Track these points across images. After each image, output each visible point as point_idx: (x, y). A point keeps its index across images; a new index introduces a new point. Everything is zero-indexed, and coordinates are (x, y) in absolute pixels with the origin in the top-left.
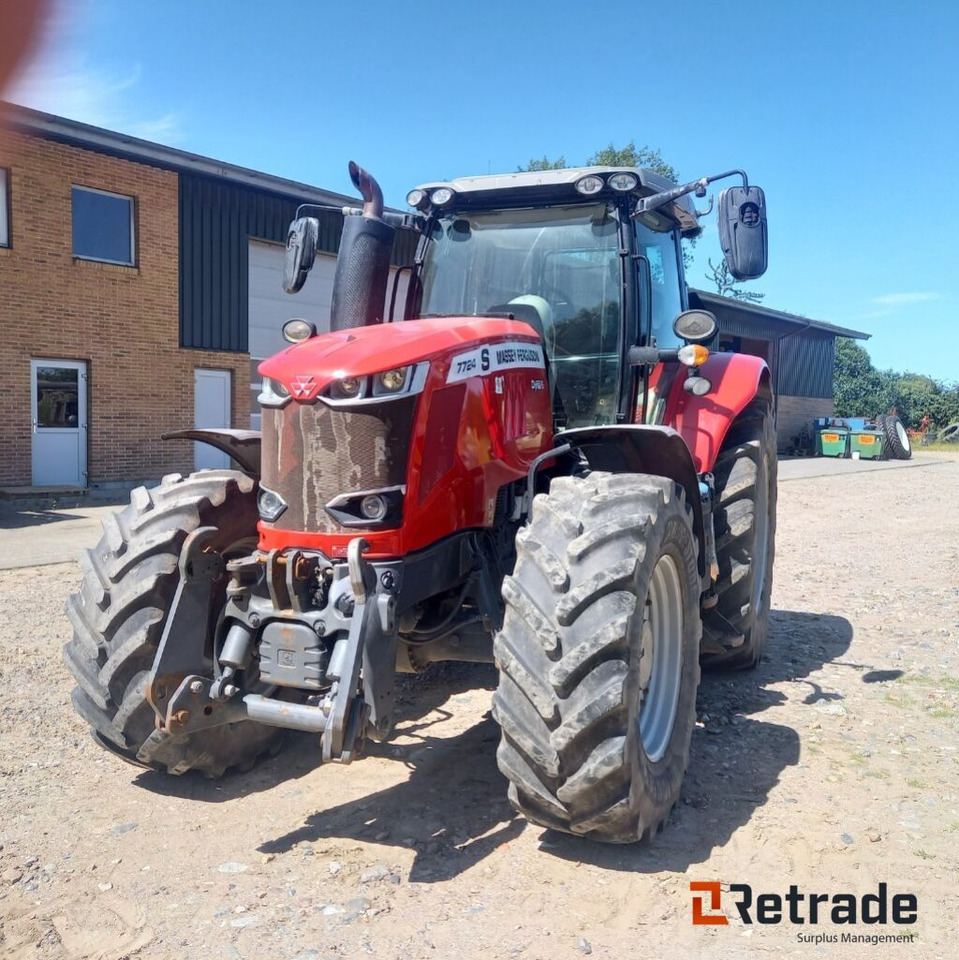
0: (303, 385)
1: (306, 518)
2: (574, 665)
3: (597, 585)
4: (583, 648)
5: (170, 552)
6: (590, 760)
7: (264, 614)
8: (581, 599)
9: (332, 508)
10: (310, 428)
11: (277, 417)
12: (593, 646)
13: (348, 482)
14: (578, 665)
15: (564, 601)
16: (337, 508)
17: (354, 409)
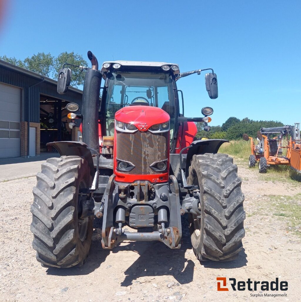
0: (143, 126)
1: (143, 170)
2: (233, 209)
3: (234, 185)
4: (235, 204)
5: (74, 186)
6: (234, 237)
7: (133, 203)
8: (231, 190)
9: (152, 166)
10: (145, 140)
11: (131, 137)
12: (237, 203)
13: (157, 158)
14: (234, 209)
15: (226, 191)
16: (153, 166)
17: (159, 134)
